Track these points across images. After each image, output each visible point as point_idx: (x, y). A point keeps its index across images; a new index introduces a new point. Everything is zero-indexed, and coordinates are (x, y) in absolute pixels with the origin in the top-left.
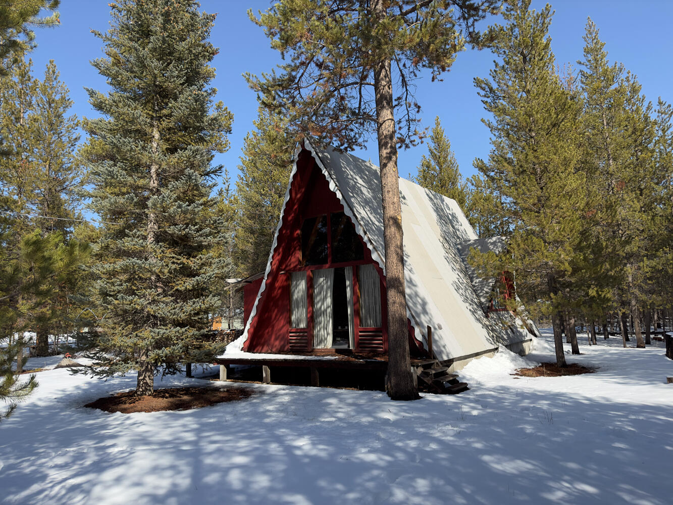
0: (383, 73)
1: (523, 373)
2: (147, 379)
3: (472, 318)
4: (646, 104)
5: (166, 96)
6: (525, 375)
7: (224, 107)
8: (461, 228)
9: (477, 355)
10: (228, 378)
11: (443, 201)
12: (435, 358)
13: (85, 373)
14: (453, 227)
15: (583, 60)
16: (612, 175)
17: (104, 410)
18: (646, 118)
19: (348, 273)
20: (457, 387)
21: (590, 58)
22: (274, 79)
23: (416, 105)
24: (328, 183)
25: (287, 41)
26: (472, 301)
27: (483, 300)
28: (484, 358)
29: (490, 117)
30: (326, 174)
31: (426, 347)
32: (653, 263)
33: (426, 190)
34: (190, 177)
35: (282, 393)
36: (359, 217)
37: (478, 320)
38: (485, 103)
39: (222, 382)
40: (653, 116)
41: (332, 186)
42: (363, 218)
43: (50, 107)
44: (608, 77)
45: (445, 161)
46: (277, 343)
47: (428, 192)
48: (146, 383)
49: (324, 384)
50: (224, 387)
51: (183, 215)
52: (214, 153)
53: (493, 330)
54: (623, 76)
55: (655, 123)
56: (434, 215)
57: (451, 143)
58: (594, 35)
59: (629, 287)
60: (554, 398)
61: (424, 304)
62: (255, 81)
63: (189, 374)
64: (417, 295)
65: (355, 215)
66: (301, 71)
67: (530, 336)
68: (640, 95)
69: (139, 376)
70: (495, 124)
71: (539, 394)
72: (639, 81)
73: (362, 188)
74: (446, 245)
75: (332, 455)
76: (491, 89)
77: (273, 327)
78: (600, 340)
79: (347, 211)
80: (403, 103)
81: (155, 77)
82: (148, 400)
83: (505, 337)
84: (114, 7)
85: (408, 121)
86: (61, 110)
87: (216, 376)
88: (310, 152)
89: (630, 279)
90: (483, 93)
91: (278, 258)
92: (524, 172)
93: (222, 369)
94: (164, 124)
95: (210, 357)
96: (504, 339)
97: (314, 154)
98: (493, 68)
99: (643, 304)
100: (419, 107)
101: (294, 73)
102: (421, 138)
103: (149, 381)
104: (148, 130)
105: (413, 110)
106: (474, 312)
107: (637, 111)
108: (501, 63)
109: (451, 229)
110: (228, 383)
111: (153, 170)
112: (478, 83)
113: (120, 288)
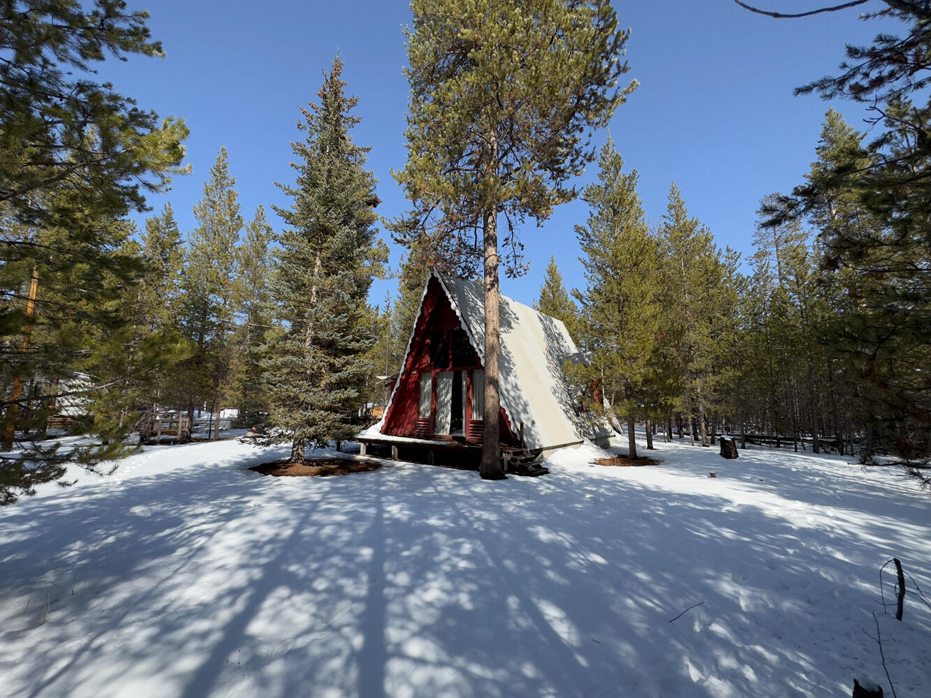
0: (490, 219)
1: (600, 462)
2: (300, 450)
3: (564, 416)
4: (717, 250)
5: (327, 234)
6: (601, 464)
7: (384, 243)
8: (565, 345)
9: (565, 446)
10: (367, 453)
11: (552, 322)
12: (525, 447)
13: (250, 444)
14: (558, 343)
15: (667, 214)
16: (686, 306)
17: (261, 473)
18: (716, 262)
19: (464, 375)
20: (540, 471)
21: (673, 212)
22: (403, 222)
23: (520, 244)
24: (450, 303)
25: (415, 194)
26: (566, 402)
27: (576, 402)
28: (569, 449)
29: (586, 256)
30: (449, 296)
31: (519, 438)
32: (717, 378)
33: (538, 312)
34: (338, 295)
35: (407, 467)
36: (474, 332)
37: (570, 418)
38: (582, 244)
39: (362, 457)
40: (722, 261)
41: (453, 306)
42: (477, 333)
43: (258, 239)
44: (687, 229)
45: (557, 290)
46: (409, 426)
47: (539, 315)
48: (299, 454)
49: (437, 463)
50: (363, 460)
51: (331, 325)
52: (373, 277)
53: (581, 427)
54: (699, 228)
55: (724, 266)
56: (543, 334)
57: (562, 276)
58: (676, 195)
59: (698, 396)
60: (613, 483)
61: (526, 405)
62: (388, 222)
63: (339, 449)
64: (519, 397)
65: (470, 330)
66: (425, 216)
67: (614, 433)
68: (712, 244)
69: (294, 447)
70: (588, 262)
71: (606, 479)
72: (712, 232)
73: (481, 309)
74: (550, 357)
75: (411, 519)
76: (587, 235)
77: (406, 413)
78: (675, 439)
79: (464, 327)
80: (510, 242)
81: (318, 218)
82: (299, 467)
83: (592, 433)
84: (292, 165)
85: (515, 256)
86: (266, 242)
87: (358, 452)
88: (438, 279)
89: (699, 391)
90: (581, 237)
91: (411, 360)
92: (609, 301)
93: (363, 447)
94: (324, 254)
95: (350, 436)
96: (590, 434)
97: (440, 280)
98: (589, 217)
99: (708, 410)
100: (523, 246)
101: (418, 218)
102: (525, 270)
103: (301, 452)
104: (311, 259)
105: (518, 248)
106: (566, 412)
107: (709, 256)
108: (596, 214)
109: (556, 345)
110: (367, 457)
111: (314, 289)
112: (578, 229)
113: (280, 379)
